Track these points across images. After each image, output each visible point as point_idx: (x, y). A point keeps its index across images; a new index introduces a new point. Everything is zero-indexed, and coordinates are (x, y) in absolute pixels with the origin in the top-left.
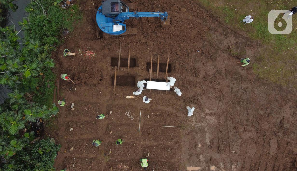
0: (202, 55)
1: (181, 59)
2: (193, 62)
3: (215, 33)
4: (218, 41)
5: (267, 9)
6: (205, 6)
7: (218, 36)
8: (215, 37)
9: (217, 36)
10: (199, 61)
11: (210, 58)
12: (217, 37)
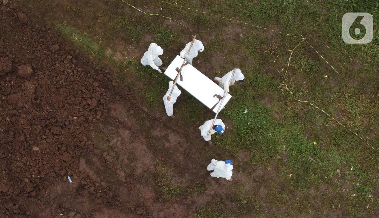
0: (81, 192)
1: (17, 206)
2: (52, 215)
3: (118, 132)
4: (126, 154)
5: (261, 68)
6: (91, 58)
7: (126, 140)
8: (119, 143)
9: (123, 140)
10: (70, 211)
11: (101, 202)
12: (123, 144)
